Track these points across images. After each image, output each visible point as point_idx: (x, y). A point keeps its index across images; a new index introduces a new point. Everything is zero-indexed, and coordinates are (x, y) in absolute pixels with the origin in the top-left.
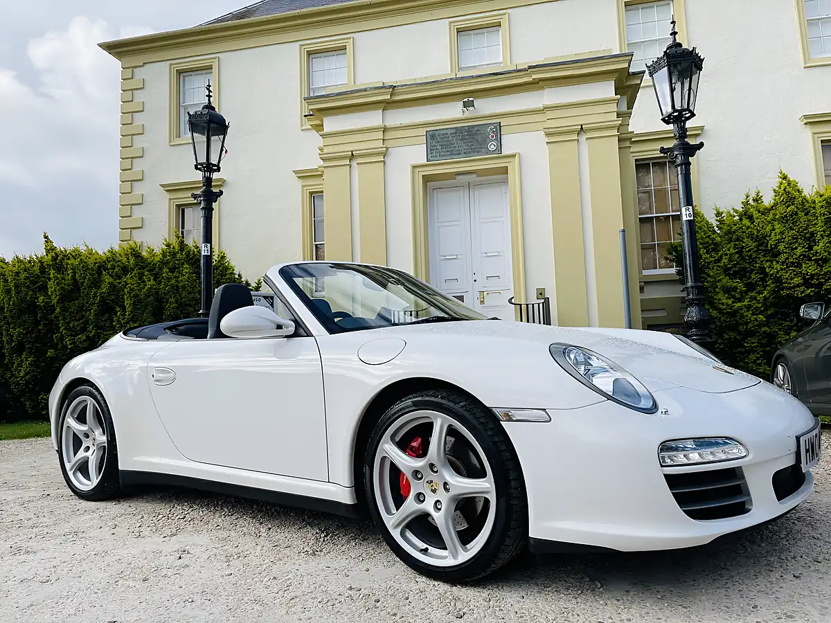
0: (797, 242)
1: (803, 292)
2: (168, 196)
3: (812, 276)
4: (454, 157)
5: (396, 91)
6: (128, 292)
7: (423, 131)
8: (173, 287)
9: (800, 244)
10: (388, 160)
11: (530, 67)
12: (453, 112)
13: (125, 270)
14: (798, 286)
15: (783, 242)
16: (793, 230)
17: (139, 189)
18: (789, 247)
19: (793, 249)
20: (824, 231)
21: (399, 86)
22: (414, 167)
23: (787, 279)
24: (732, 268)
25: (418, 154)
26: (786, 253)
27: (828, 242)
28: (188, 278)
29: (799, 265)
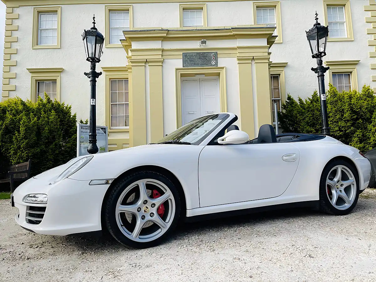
0: (337, 113)
1: (338, 134)
2: (31, 75)
3: (343, 127)
4: (196, 66)
5: (170, 33)
6: (22, 124)
7: (181, 53)
8: (46, 122)
9: (338, 113)
10: (164, 65)
11: (232, 28)
12: (196, 45)
13: (18, 112)
14: (337, 131)
15: (332, 112)
16: (336, 107)
17: (15, 70)
18: (334, 115)
19: (335, 116)
20: (348, 109)
21: (170, 30)
22: (177, 69)
23: (333, 128)
24: (310, 122)
25: (179, 63)
26: (333, 117)
27: (349, 113)
28: (54, 118)
29: (338, 122)
